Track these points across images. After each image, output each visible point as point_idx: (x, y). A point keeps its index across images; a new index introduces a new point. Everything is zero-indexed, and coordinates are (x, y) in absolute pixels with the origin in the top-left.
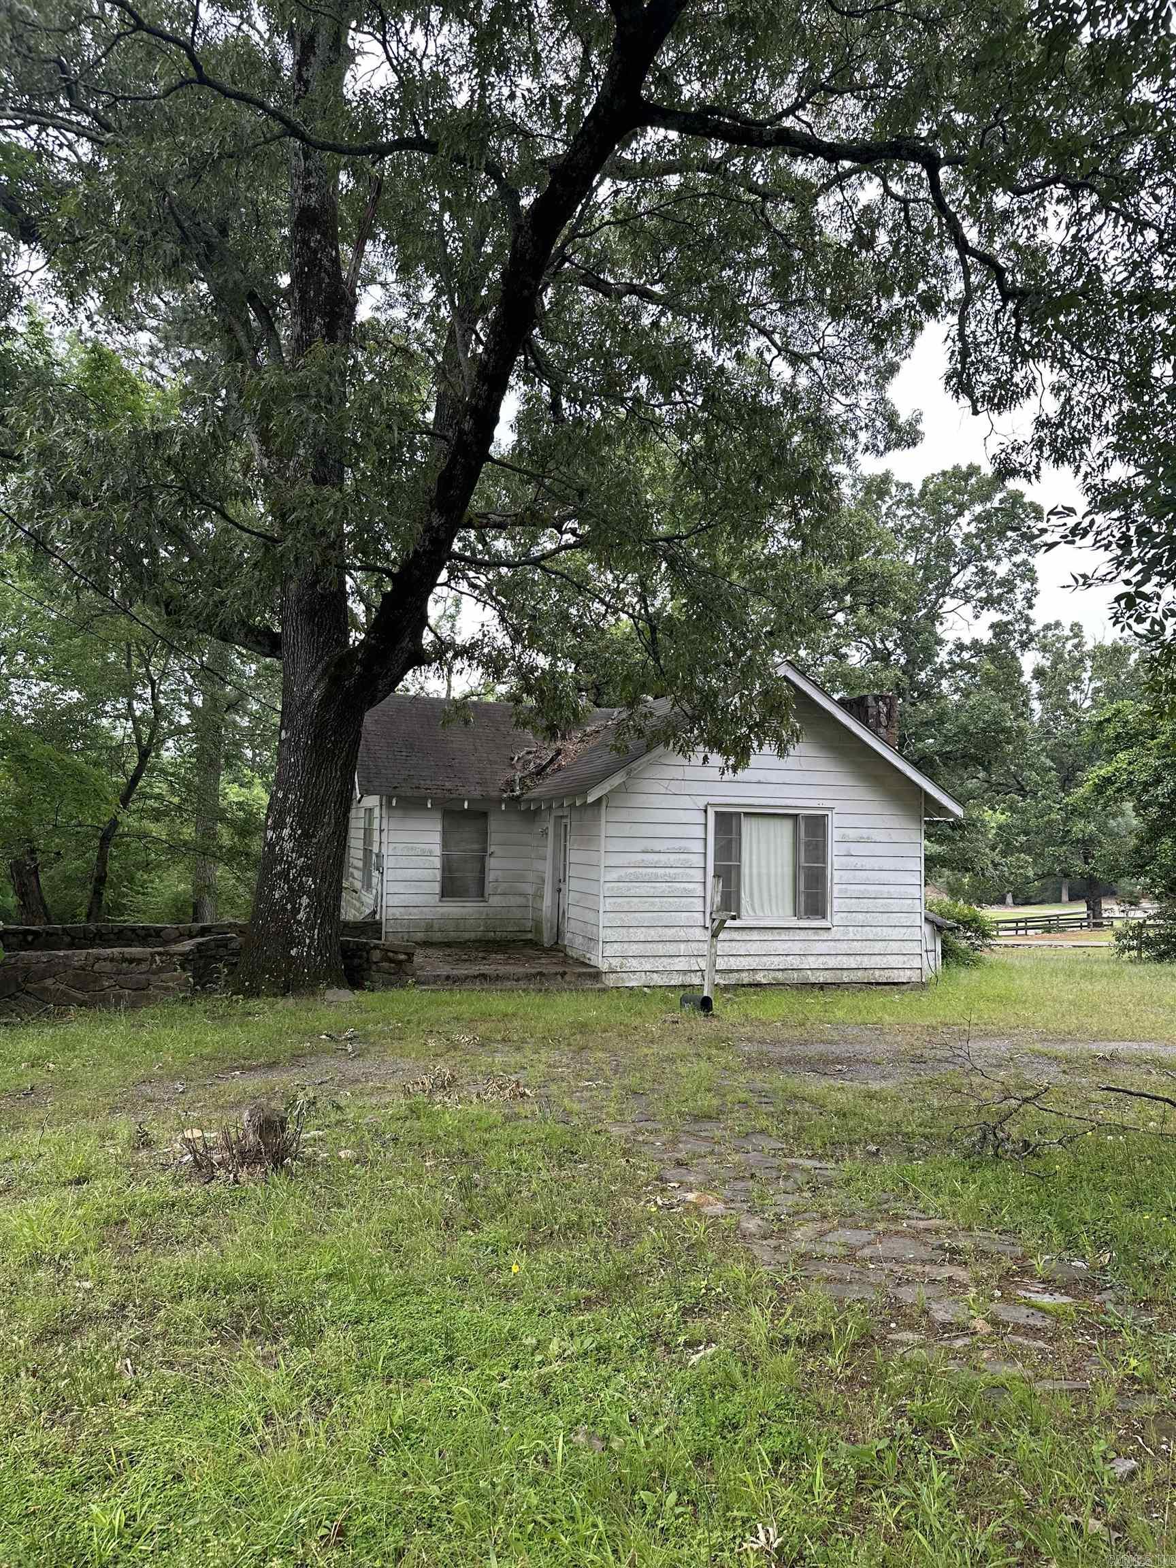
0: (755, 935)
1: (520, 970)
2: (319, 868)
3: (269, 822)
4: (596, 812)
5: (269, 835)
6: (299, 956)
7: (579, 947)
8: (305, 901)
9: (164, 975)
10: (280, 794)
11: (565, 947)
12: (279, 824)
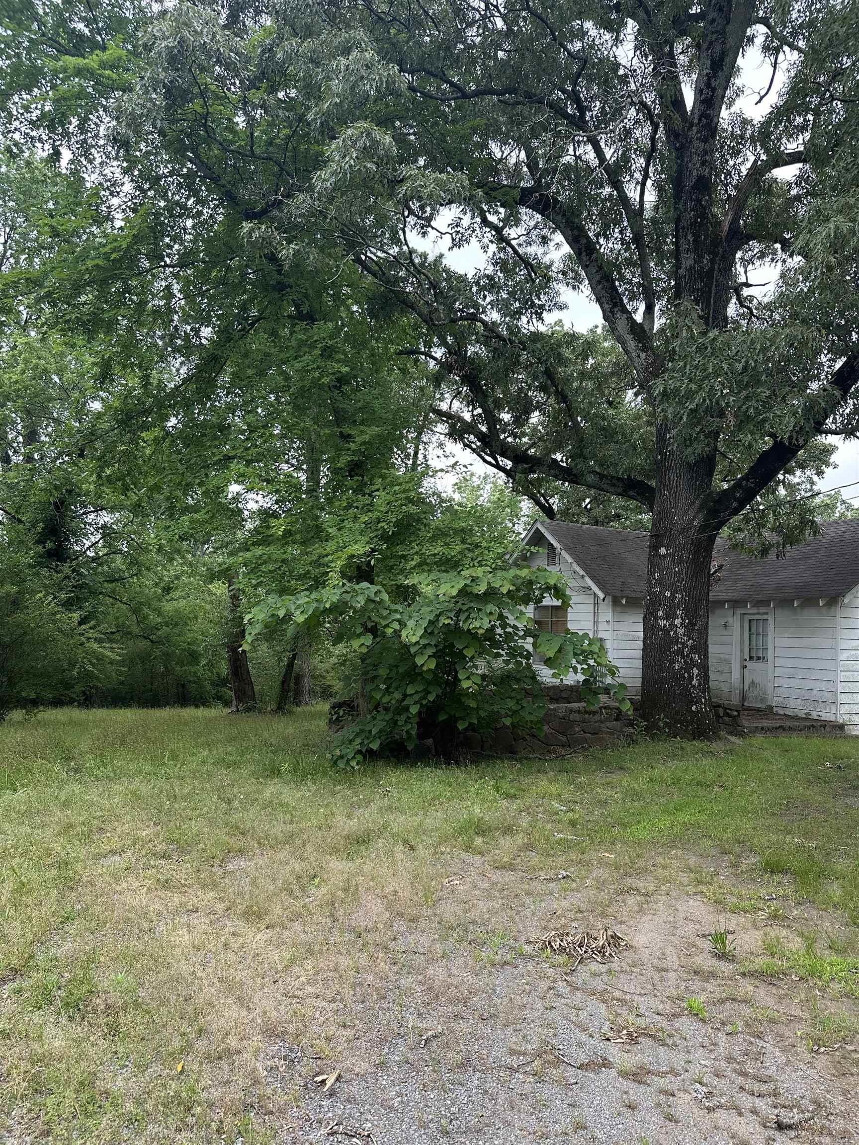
1: (788, 724)
2: (702, 648)
3: (660, 614)
4: (824, 610)
5: (662, 623)
6: (699, 711)
7: (797, 707)
8: (695, 671)
9: (608, 724)
10: (668, 594)
11: (771, 708)
12: (671, 616)
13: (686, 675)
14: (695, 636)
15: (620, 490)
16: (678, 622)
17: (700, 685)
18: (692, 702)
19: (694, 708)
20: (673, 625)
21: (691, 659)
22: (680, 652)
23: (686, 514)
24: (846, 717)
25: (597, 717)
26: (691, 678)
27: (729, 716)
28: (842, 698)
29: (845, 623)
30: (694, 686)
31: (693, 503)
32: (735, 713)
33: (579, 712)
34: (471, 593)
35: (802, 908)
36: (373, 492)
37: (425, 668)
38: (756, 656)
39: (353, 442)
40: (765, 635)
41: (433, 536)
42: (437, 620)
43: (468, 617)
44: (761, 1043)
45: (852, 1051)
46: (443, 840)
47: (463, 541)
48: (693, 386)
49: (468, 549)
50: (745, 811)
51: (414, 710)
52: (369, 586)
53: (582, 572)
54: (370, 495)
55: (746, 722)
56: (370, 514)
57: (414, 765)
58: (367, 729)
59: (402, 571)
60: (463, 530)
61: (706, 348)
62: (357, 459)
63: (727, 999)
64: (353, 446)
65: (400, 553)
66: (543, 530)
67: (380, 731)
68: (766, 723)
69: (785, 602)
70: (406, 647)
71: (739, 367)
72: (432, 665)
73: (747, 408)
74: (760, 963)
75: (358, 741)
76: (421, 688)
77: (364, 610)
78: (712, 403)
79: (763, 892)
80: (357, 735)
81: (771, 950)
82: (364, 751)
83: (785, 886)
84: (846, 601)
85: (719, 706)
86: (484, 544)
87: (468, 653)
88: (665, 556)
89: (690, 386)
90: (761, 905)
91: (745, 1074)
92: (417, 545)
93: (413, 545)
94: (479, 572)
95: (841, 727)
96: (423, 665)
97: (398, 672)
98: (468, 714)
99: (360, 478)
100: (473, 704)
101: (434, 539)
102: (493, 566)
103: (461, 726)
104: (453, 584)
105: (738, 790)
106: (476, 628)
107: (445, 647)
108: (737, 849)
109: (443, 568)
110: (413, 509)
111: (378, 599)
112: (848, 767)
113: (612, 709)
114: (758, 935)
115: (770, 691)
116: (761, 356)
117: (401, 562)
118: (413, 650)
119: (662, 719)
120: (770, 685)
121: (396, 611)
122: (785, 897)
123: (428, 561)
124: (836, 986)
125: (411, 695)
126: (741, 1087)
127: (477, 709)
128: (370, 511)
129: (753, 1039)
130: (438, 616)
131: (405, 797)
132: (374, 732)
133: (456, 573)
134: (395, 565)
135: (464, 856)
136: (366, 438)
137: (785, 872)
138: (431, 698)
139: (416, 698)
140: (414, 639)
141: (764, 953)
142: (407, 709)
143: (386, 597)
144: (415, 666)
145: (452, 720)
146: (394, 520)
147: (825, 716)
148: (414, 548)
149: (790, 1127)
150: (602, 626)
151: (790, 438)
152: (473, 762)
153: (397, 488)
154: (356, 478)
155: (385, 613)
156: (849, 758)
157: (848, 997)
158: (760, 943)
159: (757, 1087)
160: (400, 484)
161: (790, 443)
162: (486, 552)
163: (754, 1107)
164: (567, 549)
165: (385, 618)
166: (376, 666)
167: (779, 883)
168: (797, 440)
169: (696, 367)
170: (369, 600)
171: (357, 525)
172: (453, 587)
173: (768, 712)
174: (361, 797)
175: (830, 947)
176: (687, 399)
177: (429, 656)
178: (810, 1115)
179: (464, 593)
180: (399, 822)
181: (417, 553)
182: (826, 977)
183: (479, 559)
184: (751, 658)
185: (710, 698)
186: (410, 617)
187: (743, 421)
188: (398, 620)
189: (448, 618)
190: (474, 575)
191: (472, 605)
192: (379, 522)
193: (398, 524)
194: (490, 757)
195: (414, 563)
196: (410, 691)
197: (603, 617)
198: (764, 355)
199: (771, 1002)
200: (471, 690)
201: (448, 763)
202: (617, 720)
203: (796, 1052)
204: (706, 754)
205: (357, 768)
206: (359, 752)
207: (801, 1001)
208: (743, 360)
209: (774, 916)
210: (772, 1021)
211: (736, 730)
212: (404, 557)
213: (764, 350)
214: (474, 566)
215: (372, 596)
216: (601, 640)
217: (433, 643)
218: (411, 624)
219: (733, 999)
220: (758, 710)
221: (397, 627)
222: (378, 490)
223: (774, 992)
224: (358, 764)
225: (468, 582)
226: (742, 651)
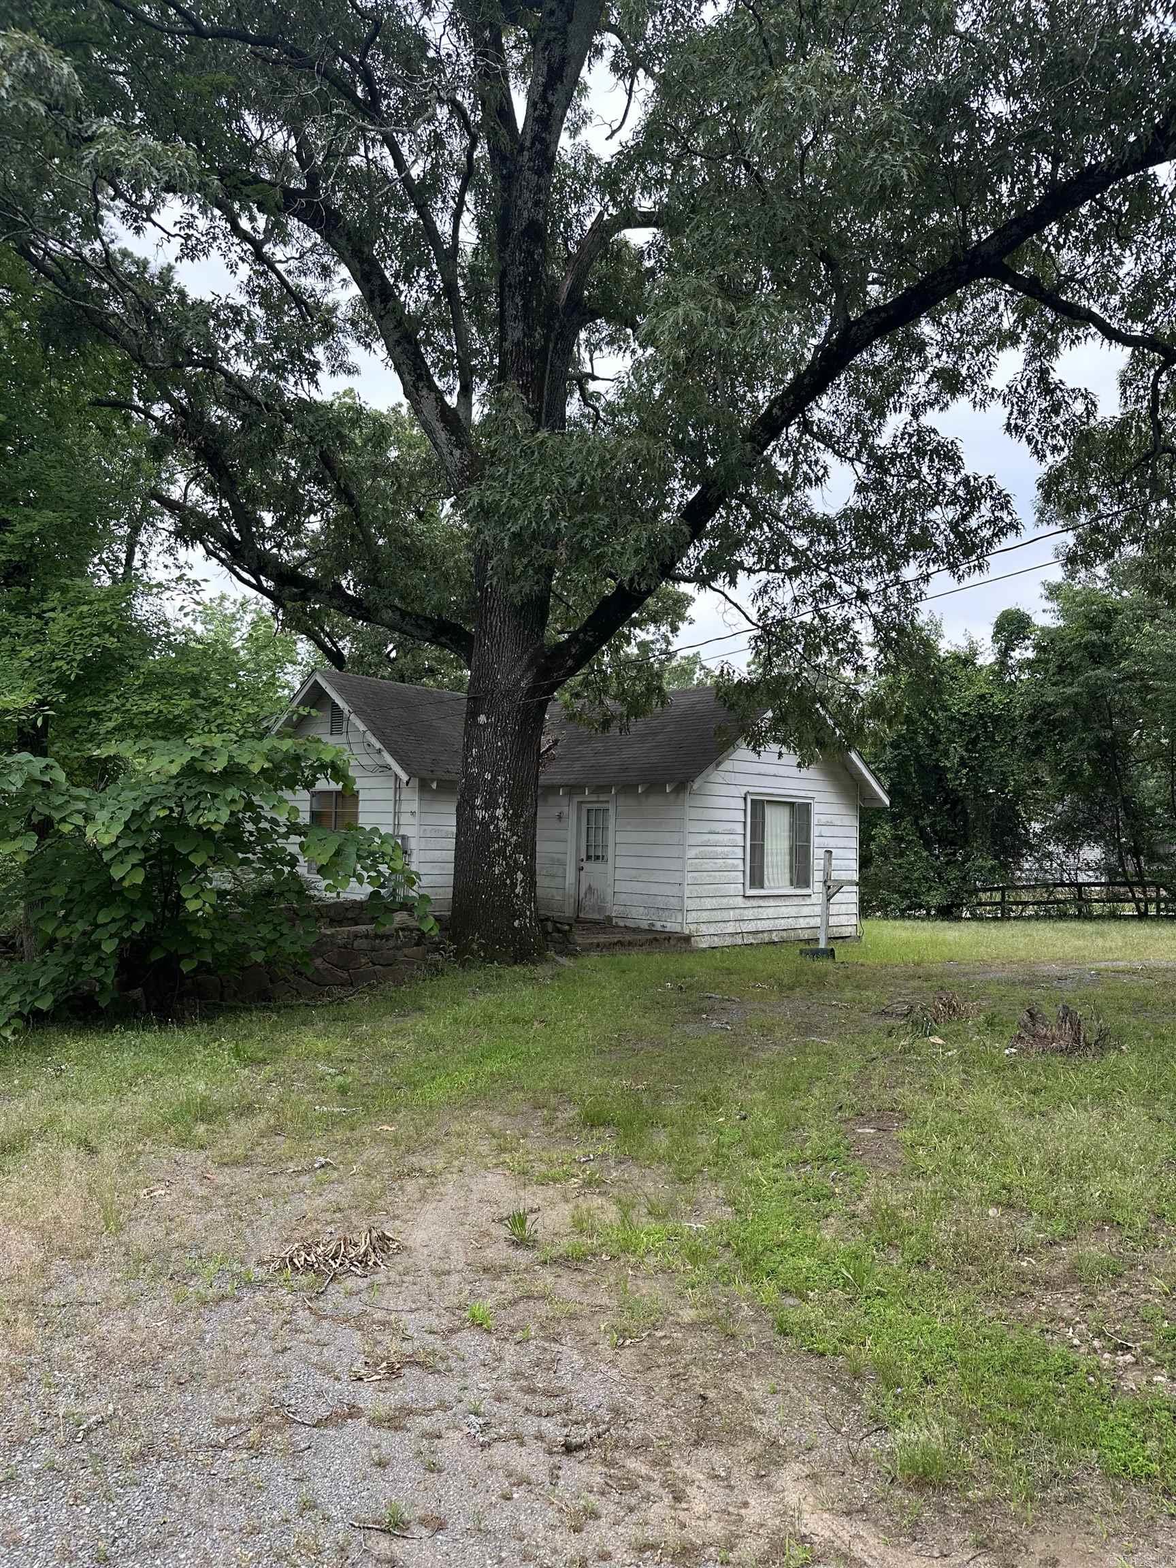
0: (772, 902)
1: (628, 938)
2: (528, 846)
3: (478, 802)
4: (672, 797)
5: (480, 814)
6: (523, 927)
7: (640, 917)
8: (520, 876)
9: (406, 951)
10: (488, 776)
11: (609, 918)
12: (490, 805)
13: (508, 881)
14: (520, 829)
15: (428, 634)
16: (499, 812)
17: (524, 893)
18: (514, 916)
19: (516, 924)
20: (493, 818)
21: (515, 861)
22: (501, 852)
23: (511, 671)
24: (693, 927)
25: (391, 943)
26: (514, 885)
27: (559, 931)
28: (689, 904)
29: (694, 813)
30: (517, 896)
31: (520, 658)
32: (567, 927)
33: (367, 936)
34: (202, 771)
35: (623, 1167)
36: (44, 612)
37: (126, 884)
38: (594, 854)
39: (11, 532)
40: (605, 829)
41: (144, 685)
42: (147, 811)
43: (197, 807)
44: (556, 1347)
45: (661, 1338)
46: (146, 1132)
47: (195, 694)
48: (516, 502)
49: (202, 707)
50: (567, 1050)
51: (109, 947)
52: (32, 758)
53: (378, 745)
54: (39, 616)
55: (579, 938)
56: (39, 647)
57: (109, 1029)
58: (31, 979)
59: (92, 738)
60: (194, 679)
61: (533, 452)
62: (17, 559)
63: (521, 1298)
64: (10, 538)
65: (89, 709)
66: (324, 684)
67: (53, 981)
68: (602, 938)
69: (628, 789)
70: (95, 852)
71: (573, 483)
72: (139, 878)
73: (582, 538)
74: (564, 1246)
75: (16, 998)
76: (119, 914)
77: (23, 797)
78: (539, 527)
79: (579, 1154)
80: (15, 988)
81: (580, 1225)
82: (25, 1012)
83: (606, 1142)
84: (695, 786)
85: (547, 919)
86: (227, 700)
87: (197, 860)
88: (485, 726)
89: (512, 502)
90: (574, 1171)
91: (532, 1391)
92: (118, 697)
93: (112, 696)
94: (217, 741)
95: (687, 939)
96: (123, 879)
97: (83, 891)
98: (198, 949)
99: (23, 589)
100: (205, 934)
101: (146, 688)
102: (241, 733)
103: (186, 967)
104: (172, 757)
105: (561, 1025)
106: (208, 823)
107: (161, 851)
108: (553, 1101)
109: (160, 734)
110: (111, 642)
111: (47, 779)
112: (690, 987)
113: (411, 931)
114: (566, 1209)
115: (609, 898)
116: (599, 471)
117: (90, 723)
118: (106, 857)
119: (476, 940)
120: (610, 891)
121: (77, 798)
122: (604, 1156)
123: (135, 722)
124: (651, 1260)
125: (106, 925)
126: (527, 1409)
127: (212, 941)
128: (39, 641)
129: (546, 1345)
130: (148, 805)
131: (88, 1076)
132: (41, 984)
133: (180, 742)
134: (80, 727)
135: (178, 1153)
136: (34, 527)
137: (606, 1123)
138: (137, 928)
139: (113, 928)
140: (107, 840)
141: (572, 1232)
142: (97, 946)
143: (60, 775)
144: (111, 880)
145: (173, 959)
146: (79, 657)
147: (671, 927)
148: (112, 701)
149: (580, 1447)
150: (405, 819)
151: (632, 580)
152: (204, 1018)
153: (85, 608)
154: (16, 589)
155: (59, 800)
156: (692, 977)
157: (664, 1272)
158: (569, 1220)
159: (547, 1404)
160: (91, 603)
161: (630, 587)
162: (231, 712)
163: (539, 1431)
164: (358, 712)
165: (58, 808)
166: (46, 882)
167: (599, 1139)
168: (639, 584)
169: (521, 477)
170: (31, 781)
171: (16, 663)
172: (172, 762)
173: (606, 924)
174: (16, 1082)
175: (650, 1213)
176: (509, 518)
177: (134, 866)
178: (605, 1427)
179: (191, 770)
180: (74, 1115)
181: (117, 709)
182: (641, 1252)
183: (219, 721)
184: (589, 858)
185: (536, 909)
186: (102, 807)
187: (579, 553)
188: (79, 812)
189: (164, 808)
190: (207, 744)
191: (204, 788)
192: (54, 659)
193: (86, 664)
194: (232, 1009)
195: (111, 725)
196: (101, 919)
197: (405, 807)
198: (603, 470)
199: (573, 1293)
200: (200, 913)
201: (162, 1023)
202: (417, 945)
203: (597, 1351)
204: (526, 980)
205: (11, 1038)
206: (19, 1015)
207: (609, 1286)
208: (578, 475)
209: (588, 1183)
210: (573, 1317)
211: (567, 949)
212: (95, 714)
213: (603, 463)
214: (210, 732)
215: (37, 774)
216: (404, 838)
217: (139, 846)
218: (102, 816)
219: (528, 1297)
220: (596, 923)
221: (81, 822)
222: (53, 610)
223: (579, 1279)
224: (14, 1033)
225: (197, 754)
226: (578, 850)
